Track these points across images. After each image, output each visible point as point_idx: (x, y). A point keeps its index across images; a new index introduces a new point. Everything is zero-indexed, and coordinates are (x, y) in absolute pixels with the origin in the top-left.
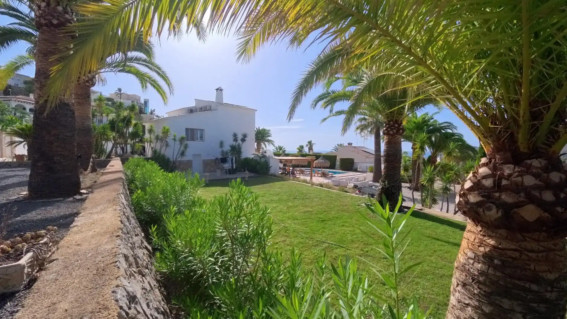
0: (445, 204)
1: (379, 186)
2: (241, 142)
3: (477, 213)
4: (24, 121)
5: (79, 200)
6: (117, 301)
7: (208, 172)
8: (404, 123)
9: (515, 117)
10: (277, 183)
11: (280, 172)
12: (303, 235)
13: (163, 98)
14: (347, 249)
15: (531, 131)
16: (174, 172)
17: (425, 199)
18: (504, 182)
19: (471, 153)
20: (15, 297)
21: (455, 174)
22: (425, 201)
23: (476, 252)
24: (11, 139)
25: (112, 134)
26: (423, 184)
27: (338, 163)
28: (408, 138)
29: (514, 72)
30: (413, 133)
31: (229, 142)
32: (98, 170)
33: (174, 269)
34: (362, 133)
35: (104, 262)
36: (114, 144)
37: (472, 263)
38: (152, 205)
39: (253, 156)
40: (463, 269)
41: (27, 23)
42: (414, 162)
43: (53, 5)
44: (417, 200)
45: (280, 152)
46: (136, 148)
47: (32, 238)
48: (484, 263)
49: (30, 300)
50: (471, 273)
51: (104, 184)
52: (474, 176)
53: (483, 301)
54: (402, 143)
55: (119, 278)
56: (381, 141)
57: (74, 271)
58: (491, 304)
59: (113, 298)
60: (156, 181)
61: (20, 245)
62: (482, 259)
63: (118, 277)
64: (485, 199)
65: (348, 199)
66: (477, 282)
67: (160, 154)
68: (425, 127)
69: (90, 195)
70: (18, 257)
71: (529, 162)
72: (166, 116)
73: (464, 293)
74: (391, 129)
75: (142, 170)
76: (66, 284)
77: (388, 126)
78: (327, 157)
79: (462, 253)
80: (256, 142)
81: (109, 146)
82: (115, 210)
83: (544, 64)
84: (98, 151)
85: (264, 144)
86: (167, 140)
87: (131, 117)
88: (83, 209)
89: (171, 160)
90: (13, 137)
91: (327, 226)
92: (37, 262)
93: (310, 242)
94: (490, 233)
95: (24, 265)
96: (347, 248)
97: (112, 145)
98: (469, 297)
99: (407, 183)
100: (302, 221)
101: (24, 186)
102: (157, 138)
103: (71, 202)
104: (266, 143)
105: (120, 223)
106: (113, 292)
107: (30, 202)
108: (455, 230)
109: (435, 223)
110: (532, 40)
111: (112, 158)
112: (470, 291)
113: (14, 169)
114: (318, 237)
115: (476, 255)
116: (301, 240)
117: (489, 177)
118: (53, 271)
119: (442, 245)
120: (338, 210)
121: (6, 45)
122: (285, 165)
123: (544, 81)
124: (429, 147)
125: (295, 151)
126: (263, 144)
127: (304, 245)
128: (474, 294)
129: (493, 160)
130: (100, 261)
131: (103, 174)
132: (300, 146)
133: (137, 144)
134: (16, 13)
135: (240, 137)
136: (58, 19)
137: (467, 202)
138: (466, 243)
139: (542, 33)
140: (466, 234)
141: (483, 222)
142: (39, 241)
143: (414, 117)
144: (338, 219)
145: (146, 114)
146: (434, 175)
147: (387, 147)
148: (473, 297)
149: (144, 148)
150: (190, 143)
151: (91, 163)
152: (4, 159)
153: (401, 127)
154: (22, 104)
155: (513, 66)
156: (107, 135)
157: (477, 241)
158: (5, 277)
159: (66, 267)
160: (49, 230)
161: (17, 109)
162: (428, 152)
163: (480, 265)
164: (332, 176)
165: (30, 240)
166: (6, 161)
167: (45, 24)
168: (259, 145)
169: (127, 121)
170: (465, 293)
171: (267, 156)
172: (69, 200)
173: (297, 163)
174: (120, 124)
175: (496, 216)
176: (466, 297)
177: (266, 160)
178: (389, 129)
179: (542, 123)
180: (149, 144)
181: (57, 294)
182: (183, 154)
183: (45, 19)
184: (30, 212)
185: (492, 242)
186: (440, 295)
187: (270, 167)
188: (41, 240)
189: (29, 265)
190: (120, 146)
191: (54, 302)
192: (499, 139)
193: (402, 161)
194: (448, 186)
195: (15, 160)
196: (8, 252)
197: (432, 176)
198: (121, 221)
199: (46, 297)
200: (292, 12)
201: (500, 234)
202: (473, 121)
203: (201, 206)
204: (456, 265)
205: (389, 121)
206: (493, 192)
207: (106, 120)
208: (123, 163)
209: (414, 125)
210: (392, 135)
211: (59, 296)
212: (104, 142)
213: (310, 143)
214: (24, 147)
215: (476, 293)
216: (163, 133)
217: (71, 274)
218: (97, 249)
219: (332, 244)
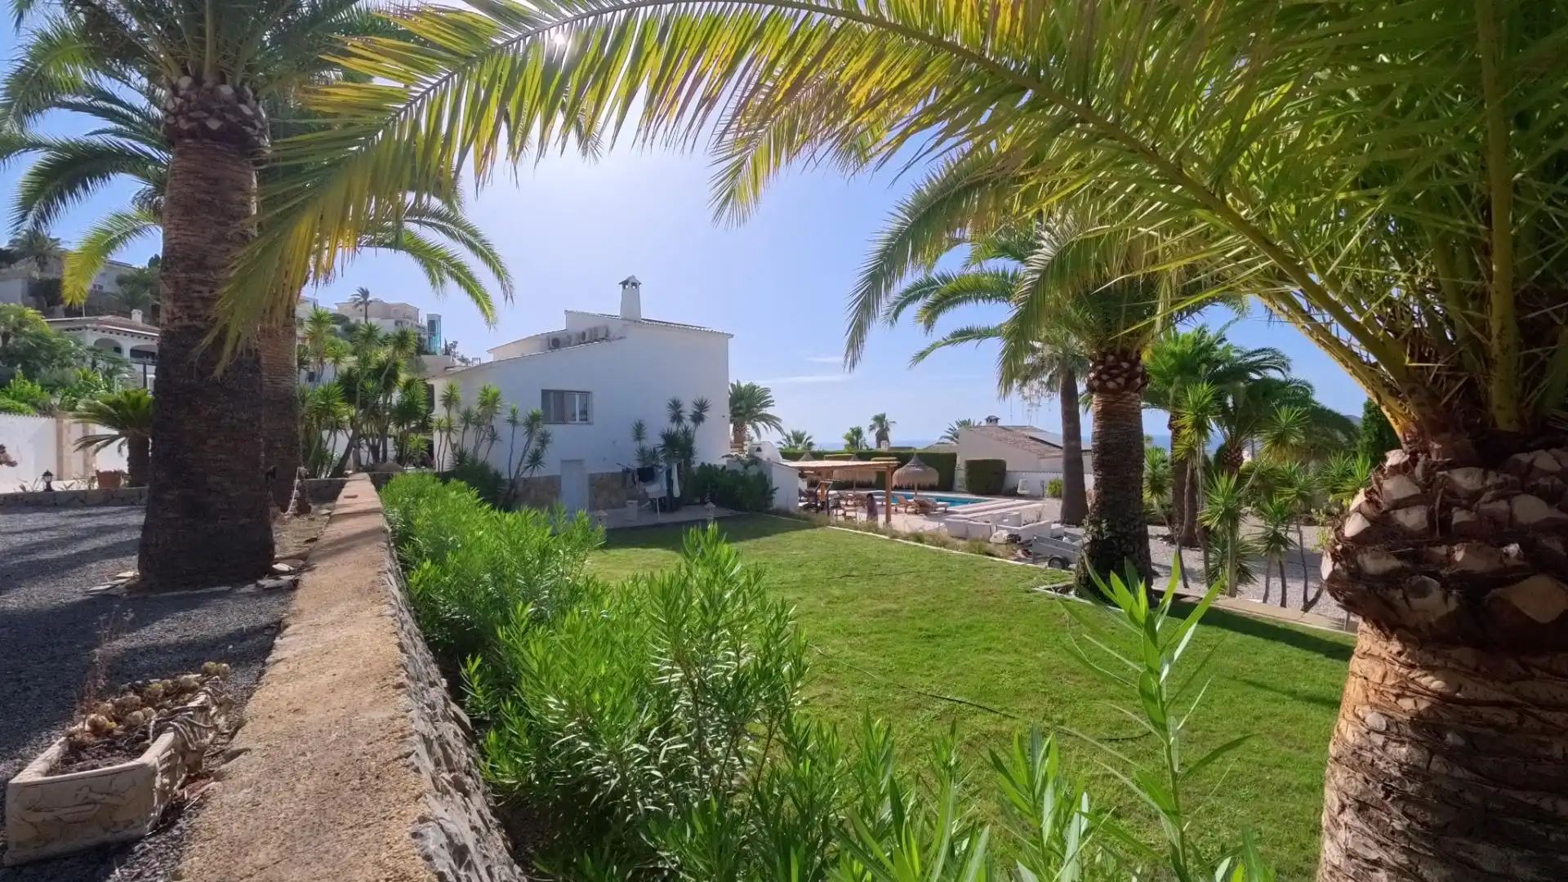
0: (1276, 583)
1: (1082, 534)
2: (691, 425)
3: (1389, 604)
4: (116, 381)
5: (271, 591)
6: (428, 858)
7: (604, 509)
8: (1145, 357)
9: (1475, 337)
10: (795, 535)
11: (801, 504)
12: (877, 677)
13: (484, 310)
14: (1005, 716)
15: (1525, 374)
16: (520, 512)
17: (1216, 569)
18: (1459, 516)
19: (1339, 434)
20: (133, 853)
21: (1301, 496)
22: (1216, 574)
23: (1391, 713)
24: (84, 431)
25: (347, 412)
26: (1207, 528)
27: (961, 474)
28: (1158, 400)
29: (1464, 218)
30: (1170, 383)
31: (659, 424)
32: (314, 507)
33: (533, 776)
34: (1026, 390)
35: (374, 756)
36: (351, 440)
37: (1381, 743)
38: (464, 600)
39: (724, 462)
40: (1357, 763)
41: (135, 129)
42: (1179, 466)
43: (209, 81)
44: (1191, 572)
45: (797, 447)
46: (412, 446)
47: (166, 695)
48: (1416, 743)
49: (195, 859)
50: (1381, 772)
51: (340, 546)
52: (1370, 501)
53: (1421, 850)
54: (1144, 412)
55: (422, 798)
56: (1081, 408)
57: (298, 780)
58: (1444, 859)
59: (416, 850)
60: (472, 533)
61: (139, 713)
62: (1409, 732)
63: (420, 795)
64: (1407, 565)
65: (998, 576)
66: (1400, 798)
67: (474, 461)
68: (1204, 366)
69: (306, 578)
70: (137, 747)
71: (1525, 458)
72: (488, 358)
73: (1362, 830)
74: (1111, 375)
75: (431, 505)
76: (282, 815)
77: (1101, 367)
78: (929, 459)
79: (1350, 716)
80: (731, 421)
81: (338, 444)
82: (380, 616)
83: (1549, 195)
84: (311, 458)
85: (754, 427)
86: (494, 423)
87: (396, 365)
88: (294, 614)
89: (506, 476)
90: (91, 425)
91: (940, 650)
92: (183, 758)
93: (898, 698)
94: (1428, 658)
95: (155, 767)
96: (1004, 712)
97: (347, 441)
98: (1377, 842)
99: (1162, 524)
100: (872, 637)
101: (126, 554)
102: (467, 418)
103: (251, 595)
104: (760, 425)
105: (397, 650)
106: (415, 835)
107: (145, 597)
108: (1310, 655)
109: (1249, 637)
110: (1512, 133)
111: (347, 476)
112: (1381, 824)
113: (94, 511)
114: (920, 682)
115: (1392, 722)
116: (874, 693)
117: (1415, 505)
118: (243, 782)
119: (1275, 701)
120: (971, 607)
121: (80, 189)
122: (813, 484)
123: (1552, 241)
124: (1219, 422)
125: (839, 443)
126: (749, 427)
127: (882, 706)
128: (1393, 833)
129: (1422, 458)
130: (365, 754)
131: (332, 519)
132: (853, 430)
133: (413, 435)
134: (108, 105)
135: (688, 409)
136: (221, 118)
137: (1357, 574)
138: (1359, 689)
139: (1538, 114)
140: (1355, 664)
141: (1405, 627)
142: (185, 703)
143: (1170, 339)
144: (974, 630)
145: (435, 353)
146: (1239, 500)
147: (1101, 427)
148: (1389, 843)
149: (431, 446)
150: (556, 431)
151: (295, 491)
152: (68, 483)
153: (1139, 369)
154: (113, 336)
155: (1462, 202)
156: (334, 414)
157: (1390, 681)
158: (108, 799)
159: (275, 771)
160: (207, 673)
161: (100, 351)
162: (1217, 436)
163: (1404, 750)
164: (946, 512)
165: (162, 699)
166: (74, 488)
167: (188, 130)
168: (739, 431)
169: (386, 375)
170: (1367, 830)
171: (764, 459)
172: (243, 590)
173: (844, 479)
174: (370, 385)
175: (1442, 611)
176: (1371, 843)
177: (761, 473)
178: (1105, 377)
179: (1555, 350)
180: (444, 435)
181: (265, 843)
182: (536, 459)
183: (189, 119)
184: (147, 625)
185: (1436, 684)
186: (1280, 845)
187: (773, 491)
188: (189, 701)
189: (164, 766)
190: (367, 441)
191: (258, 863)
192: (1435, 398)
193: (1146, 464)
194: (1281, 530)
195: (96, 486)
196: (110, 732)
197: (1232, 504)
198: (400, 646)
199: (237, 849)
200: (860, 87)
201: (1460, 663)
202: (1356, 350)
203: (596, 600)
204: (1333, 750)
205: (1105, 355)
206: (1430, 544)
207: (330, 374)
208: (378, 489)
209: (1172, 361)
210: (1113, 392)
211: (269, 847)
212: (325, 434)
213: (880, 419)
214: (120, 450)
215: (1399, 828)
216: (484, 404)
217: (292, 790)
218: (350, 721)
219: (960, 702)
